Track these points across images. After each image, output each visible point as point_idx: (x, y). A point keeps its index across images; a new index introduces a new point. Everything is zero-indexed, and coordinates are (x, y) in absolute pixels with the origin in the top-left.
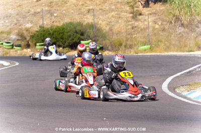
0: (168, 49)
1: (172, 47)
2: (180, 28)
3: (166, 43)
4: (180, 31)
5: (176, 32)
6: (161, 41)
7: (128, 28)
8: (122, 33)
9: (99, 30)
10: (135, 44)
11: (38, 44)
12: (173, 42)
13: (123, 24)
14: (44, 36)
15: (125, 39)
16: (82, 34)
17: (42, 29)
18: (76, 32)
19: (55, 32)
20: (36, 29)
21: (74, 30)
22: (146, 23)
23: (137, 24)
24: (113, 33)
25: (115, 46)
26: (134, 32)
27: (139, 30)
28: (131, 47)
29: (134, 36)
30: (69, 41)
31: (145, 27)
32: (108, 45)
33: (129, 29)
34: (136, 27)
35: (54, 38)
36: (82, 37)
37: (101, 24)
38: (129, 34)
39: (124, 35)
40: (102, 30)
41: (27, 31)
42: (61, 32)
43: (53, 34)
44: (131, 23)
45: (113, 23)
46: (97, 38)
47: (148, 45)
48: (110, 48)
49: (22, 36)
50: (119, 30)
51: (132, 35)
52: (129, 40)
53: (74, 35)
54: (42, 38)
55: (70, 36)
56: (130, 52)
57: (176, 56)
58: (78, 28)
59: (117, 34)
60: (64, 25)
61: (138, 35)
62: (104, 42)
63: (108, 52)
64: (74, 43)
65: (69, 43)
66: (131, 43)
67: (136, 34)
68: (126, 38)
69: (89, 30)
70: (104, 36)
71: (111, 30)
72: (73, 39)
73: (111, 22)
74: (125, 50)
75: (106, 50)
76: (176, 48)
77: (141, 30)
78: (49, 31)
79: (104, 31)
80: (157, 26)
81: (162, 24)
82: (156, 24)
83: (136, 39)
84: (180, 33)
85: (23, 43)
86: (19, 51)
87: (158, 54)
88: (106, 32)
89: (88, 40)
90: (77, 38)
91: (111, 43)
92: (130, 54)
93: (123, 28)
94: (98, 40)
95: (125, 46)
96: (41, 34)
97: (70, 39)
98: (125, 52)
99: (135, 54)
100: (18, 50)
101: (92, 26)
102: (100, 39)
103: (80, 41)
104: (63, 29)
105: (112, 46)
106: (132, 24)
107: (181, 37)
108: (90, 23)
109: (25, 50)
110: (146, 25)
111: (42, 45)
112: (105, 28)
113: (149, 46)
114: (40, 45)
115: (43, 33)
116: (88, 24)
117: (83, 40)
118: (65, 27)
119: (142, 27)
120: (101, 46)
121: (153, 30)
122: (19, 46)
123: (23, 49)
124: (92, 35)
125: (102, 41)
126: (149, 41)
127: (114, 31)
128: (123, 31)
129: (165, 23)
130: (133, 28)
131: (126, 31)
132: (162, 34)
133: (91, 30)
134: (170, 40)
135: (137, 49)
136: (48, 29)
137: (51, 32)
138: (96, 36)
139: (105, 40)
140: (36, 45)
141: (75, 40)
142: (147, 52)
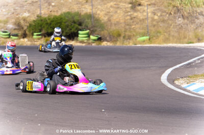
0: (166, 40)
1: (171, 38)
2: (180, 19)
3: (165, 34)
4: (179, 23)
5: (176, 23)
6: (160, 32)
7: (126, 18)
8: (121, 23)
9: (98, 20)
10: (134, 35)
11: (35, 34)
12: (172, 33)
13: (122, 14)
14: (41, 26)
15: (123, 30)
16: (80, 24)
17: (39, 19)
18: (74, 22)
19: (52, 21)
20: (33, 18)
21: (72, 20)
22: (145, 14)
23: (135, 14)
24: (111, 24)
25: (114, 37)
26: (133, 22)
27: (138, 21)
28: (129, 38)
29: (133, 27)
30: (67, 31)
31: (144, 18)
32: (106, 36)
33: (127, 20)
34: (135, 18)
35: (51, 27)
36: (80, 27)
37: (99, 14)
38: (128, 25)
39: (123, 25)
40: (100, 21)
41: (24, 20)
42: (59, 21)
43: (50, 24)
44: (129, 13)
45: (111, 14)
46: (95, 28)
47: (146, 36)
48: (108, 38)
49: (19, 26)
50: (117, 20)
51: (131, 25)
52: (128, 31)
53: (72, 25)
54: (40, 28)
55: (67, 26)
56: (129, 43)
57: (176, 48)
58: (76, 18)
59: (115, 25)
60: (62, 14)
61: (137, 26)
62: (102, 32)
63: (106, 42)
64: (72, 33)
65: (67, 33)
66: (130, 34)
67: (135, 25)
68: (125, 29)
69: (87, 20)
70: (102, 27)
71: (109, 20)
72: (71, 29)
73: (109, 12)
74: (124, 41)
75: (104, 41)
76: (175, 40)
77: (140, 21)
78: (46, 21)
79: (102, 21)
80: (156, 17)
81: (161, 15)
82: (155, 15)
83: (134, 30)
84: (180, 24)
85: (20, 33)
86: (15, 41)
87: (157, 45)
88: (105, 23)
89: (86, 30)
90: (75, 28)
91: (109, 33)
92: (128, 45)
93: (121, 19)
94: (96, 30)
95: (124, 37)
96: (38, 23)
97: (68, 29)
98: (123, 43)
99: (133, 45)
100: (15, 39)
101: (90, 16)
102: (98, 30)
103: (78, 31)
104: (61, 18)
105: (110, 37)
106: (131, 14)
107: (180, 28)
108: (88, 14)
109: (22, 40)
110: (145, 16)
111: (39, 35)
112: (104, 19)
113: (148, 37)
114: (37, 35)
115: (40, 22)
116: (86, 14)
117: (81, 30)
118: (63, 17)
119: (141, 18)
120: (99, 36)
121: (152, 21)
122: (16, 35)
123: (20, 39)
124: (90, 26)
125: (101, 31)
126: (148, 32)
127: (113, 22)
128: (122, 21)
129: (164, 14)
130: (131, 19)
131: (125, 22)
132: (161, 25)
133: (89, 20)
134: (170, 31)
135: (136, 39)
136: (45, 19)
137: (49, 21)
138: (94, 26)
139: (103, 30)
140: (33, 35)
141: (72, 31)
142: (146, 44)
